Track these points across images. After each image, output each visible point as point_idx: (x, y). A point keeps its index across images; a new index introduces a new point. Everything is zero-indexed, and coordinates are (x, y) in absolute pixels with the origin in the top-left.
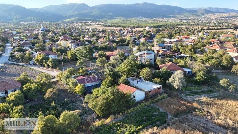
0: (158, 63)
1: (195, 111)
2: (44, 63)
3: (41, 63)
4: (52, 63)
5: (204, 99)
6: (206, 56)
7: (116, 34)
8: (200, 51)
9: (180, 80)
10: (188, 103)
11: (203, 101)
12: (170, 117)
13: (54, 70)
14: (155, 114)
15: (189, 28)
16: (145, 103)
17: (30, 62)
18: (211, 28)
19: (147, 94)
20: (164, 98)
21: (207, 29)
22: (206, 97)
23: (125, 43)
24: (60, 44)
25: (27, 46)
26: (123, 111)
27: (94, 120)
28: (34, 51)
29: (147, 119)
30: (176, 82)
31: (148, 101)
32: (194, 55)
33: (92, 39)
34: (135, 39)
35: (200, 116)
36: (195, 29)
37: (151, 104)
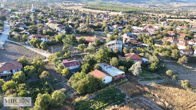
0: (125, 52)
1: (145, 94)
2: (37, 46)
3: (35, 45)
4: (44, 46)
5: (153, 84)
6: (161, 48)
7: (95, 18)
8: (159, 41)
9: (138, 69)
10: (141, 87)
11: (151, 86)
12: (127, 97)
13: (45, 51)
14: (117, 95)
15: (154, 15)
16: (111, 85)
17: (26, 42)
18: (173, 16)
19: (113, 78)
20: (125, 82)
21: (169, 18)
22: (155, 83)
23: (101, 29)
24: (49, 26)
25: (22, 26)
26: (96, 91)
27: (75, 97)
28: (28, 32)
29: (112, 98)
30: (135, 70)
31: (113, 84)
32: (153, 46)
33: (75, 23)
34: (109, 25)
35: (147, 98)
36: (159, 17)
37: (115, 86)
